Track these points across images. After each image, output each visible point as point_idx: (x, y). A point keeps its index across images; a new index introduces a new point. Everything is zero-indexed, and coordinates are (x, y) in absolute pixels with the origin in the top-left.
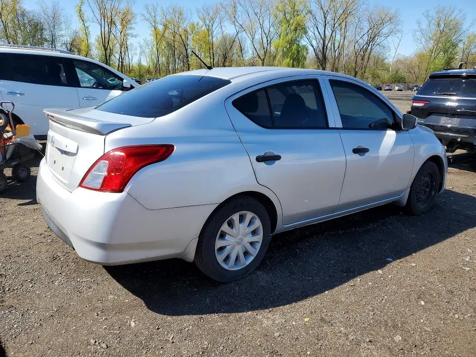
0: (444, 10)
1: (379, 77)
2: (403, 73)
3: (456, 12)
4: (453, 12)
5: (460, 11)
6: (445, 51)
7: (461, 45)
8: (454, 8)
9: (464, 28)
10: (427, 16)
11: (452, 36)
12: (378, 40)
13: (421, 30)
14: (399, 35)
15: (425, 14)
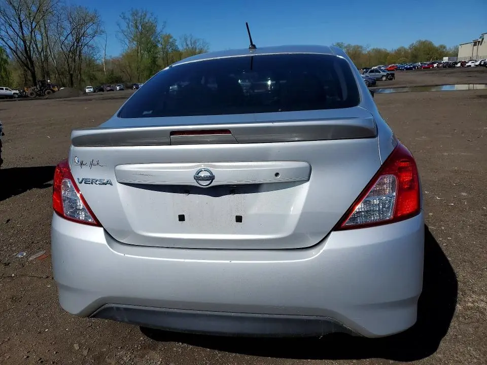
0: (138, 13)
1: (96, 79)
2: (117, 73)
3: (148, 15)
4: (146, 15)
5: (152, 14)
6: (149, 51)
7: (160, 46)
8: (146, 12)
9: (159, 29)
10: (124, 18)
11: (150, 37)
12: (85, 41)
13: (123, 32)
14: (104, 35)
15: (122, 16)
